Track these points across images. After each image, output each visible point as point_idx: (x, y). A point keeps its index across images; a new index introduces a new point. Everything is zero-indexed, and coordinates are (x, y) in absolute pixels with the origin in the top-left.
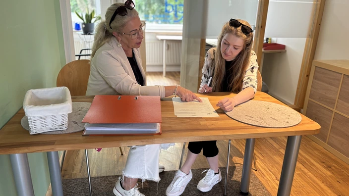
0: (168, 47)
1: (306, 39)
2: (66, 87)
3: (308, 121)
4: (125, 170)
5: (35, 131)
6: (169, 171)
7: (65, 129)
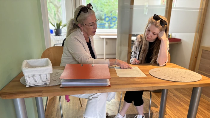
0: (107, 43)
1: (194, 34)
2: (48, 59)
3: (207, 79)
4: (85, 114)
5: (29, 85)
6: (112, 116)
7: (48, 84)
